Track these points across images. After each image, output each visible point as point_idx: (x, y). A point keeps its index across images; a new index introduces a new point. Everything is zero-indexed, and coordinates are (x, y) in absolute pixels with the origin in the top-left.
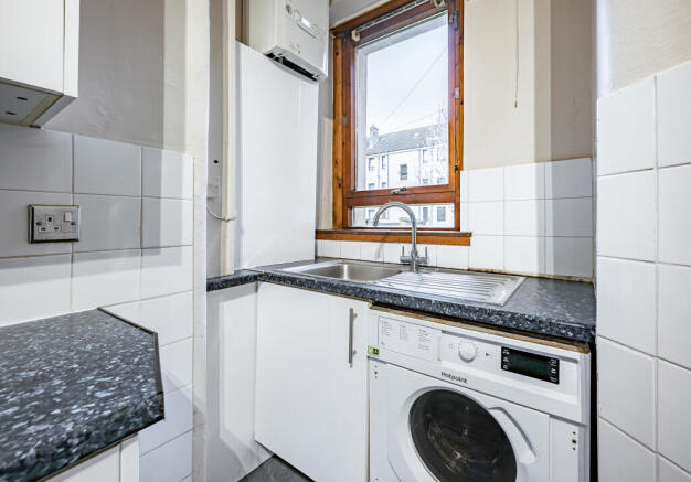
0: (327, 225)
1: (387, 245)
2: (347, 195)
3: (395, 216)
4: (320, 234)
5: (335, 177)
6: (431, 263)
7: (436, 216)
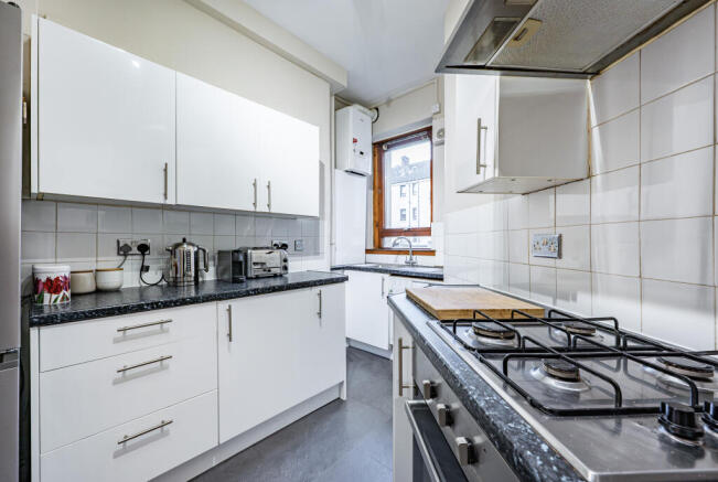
0: (371, 247)
1: (400, 256)
2: (381, 231)
3: (403, 243)
4: (368, 251)
5: (374, 221)
6: (419, 264)
7: (422, 242)
